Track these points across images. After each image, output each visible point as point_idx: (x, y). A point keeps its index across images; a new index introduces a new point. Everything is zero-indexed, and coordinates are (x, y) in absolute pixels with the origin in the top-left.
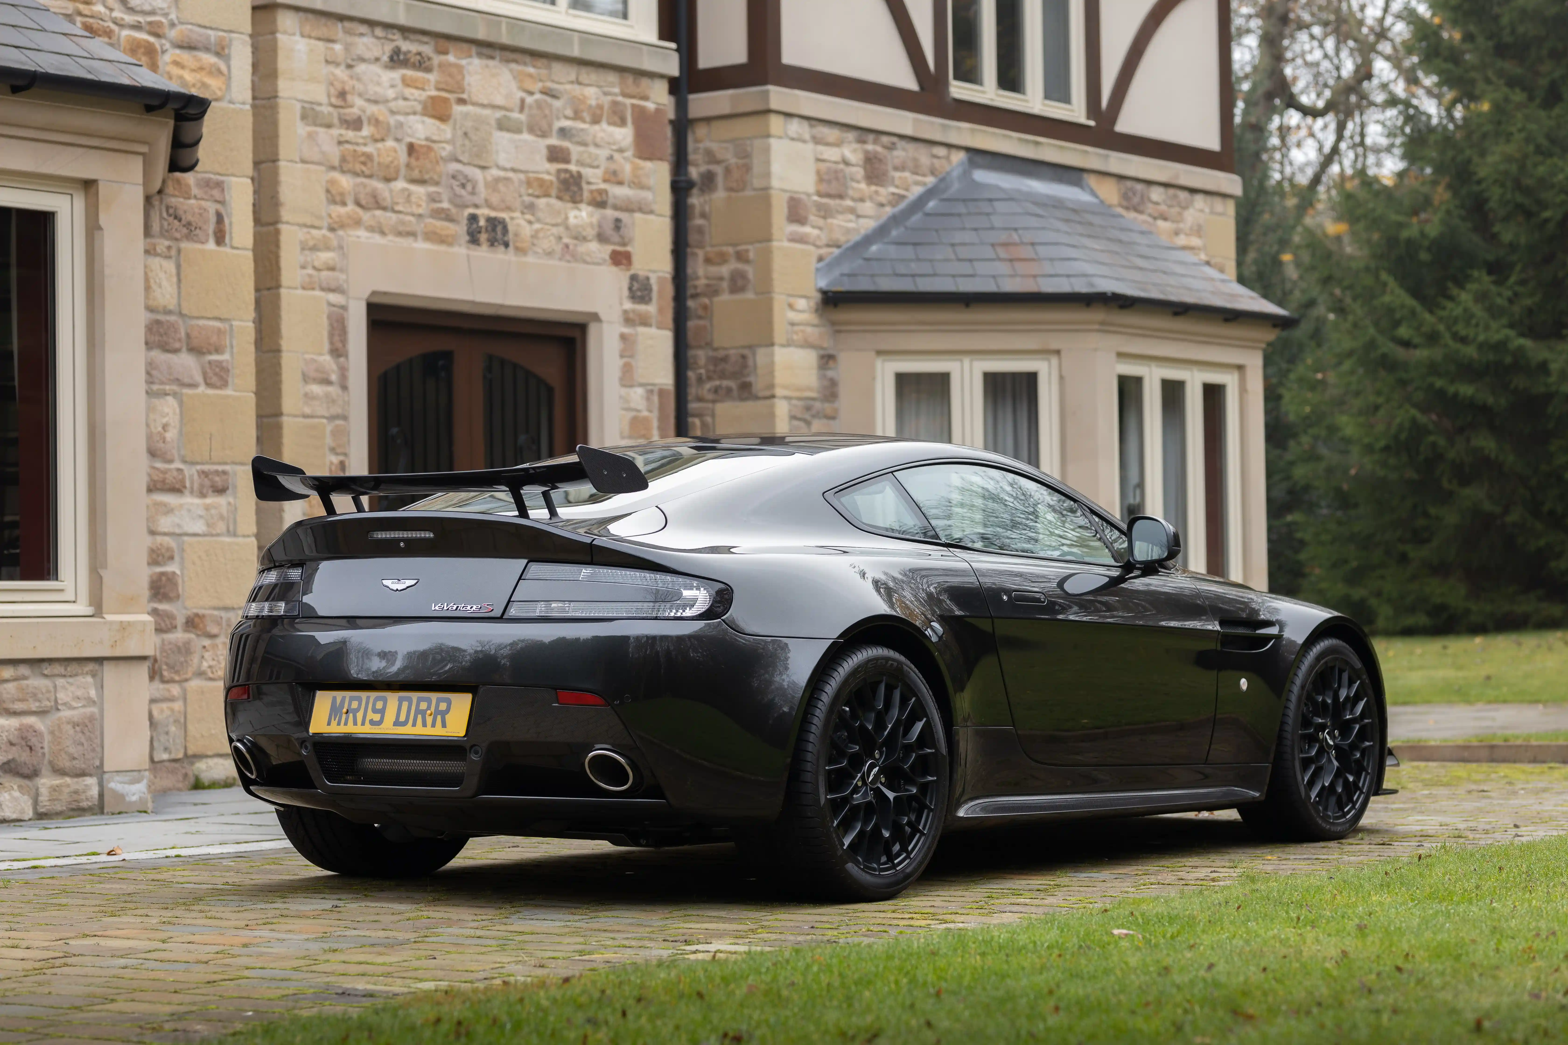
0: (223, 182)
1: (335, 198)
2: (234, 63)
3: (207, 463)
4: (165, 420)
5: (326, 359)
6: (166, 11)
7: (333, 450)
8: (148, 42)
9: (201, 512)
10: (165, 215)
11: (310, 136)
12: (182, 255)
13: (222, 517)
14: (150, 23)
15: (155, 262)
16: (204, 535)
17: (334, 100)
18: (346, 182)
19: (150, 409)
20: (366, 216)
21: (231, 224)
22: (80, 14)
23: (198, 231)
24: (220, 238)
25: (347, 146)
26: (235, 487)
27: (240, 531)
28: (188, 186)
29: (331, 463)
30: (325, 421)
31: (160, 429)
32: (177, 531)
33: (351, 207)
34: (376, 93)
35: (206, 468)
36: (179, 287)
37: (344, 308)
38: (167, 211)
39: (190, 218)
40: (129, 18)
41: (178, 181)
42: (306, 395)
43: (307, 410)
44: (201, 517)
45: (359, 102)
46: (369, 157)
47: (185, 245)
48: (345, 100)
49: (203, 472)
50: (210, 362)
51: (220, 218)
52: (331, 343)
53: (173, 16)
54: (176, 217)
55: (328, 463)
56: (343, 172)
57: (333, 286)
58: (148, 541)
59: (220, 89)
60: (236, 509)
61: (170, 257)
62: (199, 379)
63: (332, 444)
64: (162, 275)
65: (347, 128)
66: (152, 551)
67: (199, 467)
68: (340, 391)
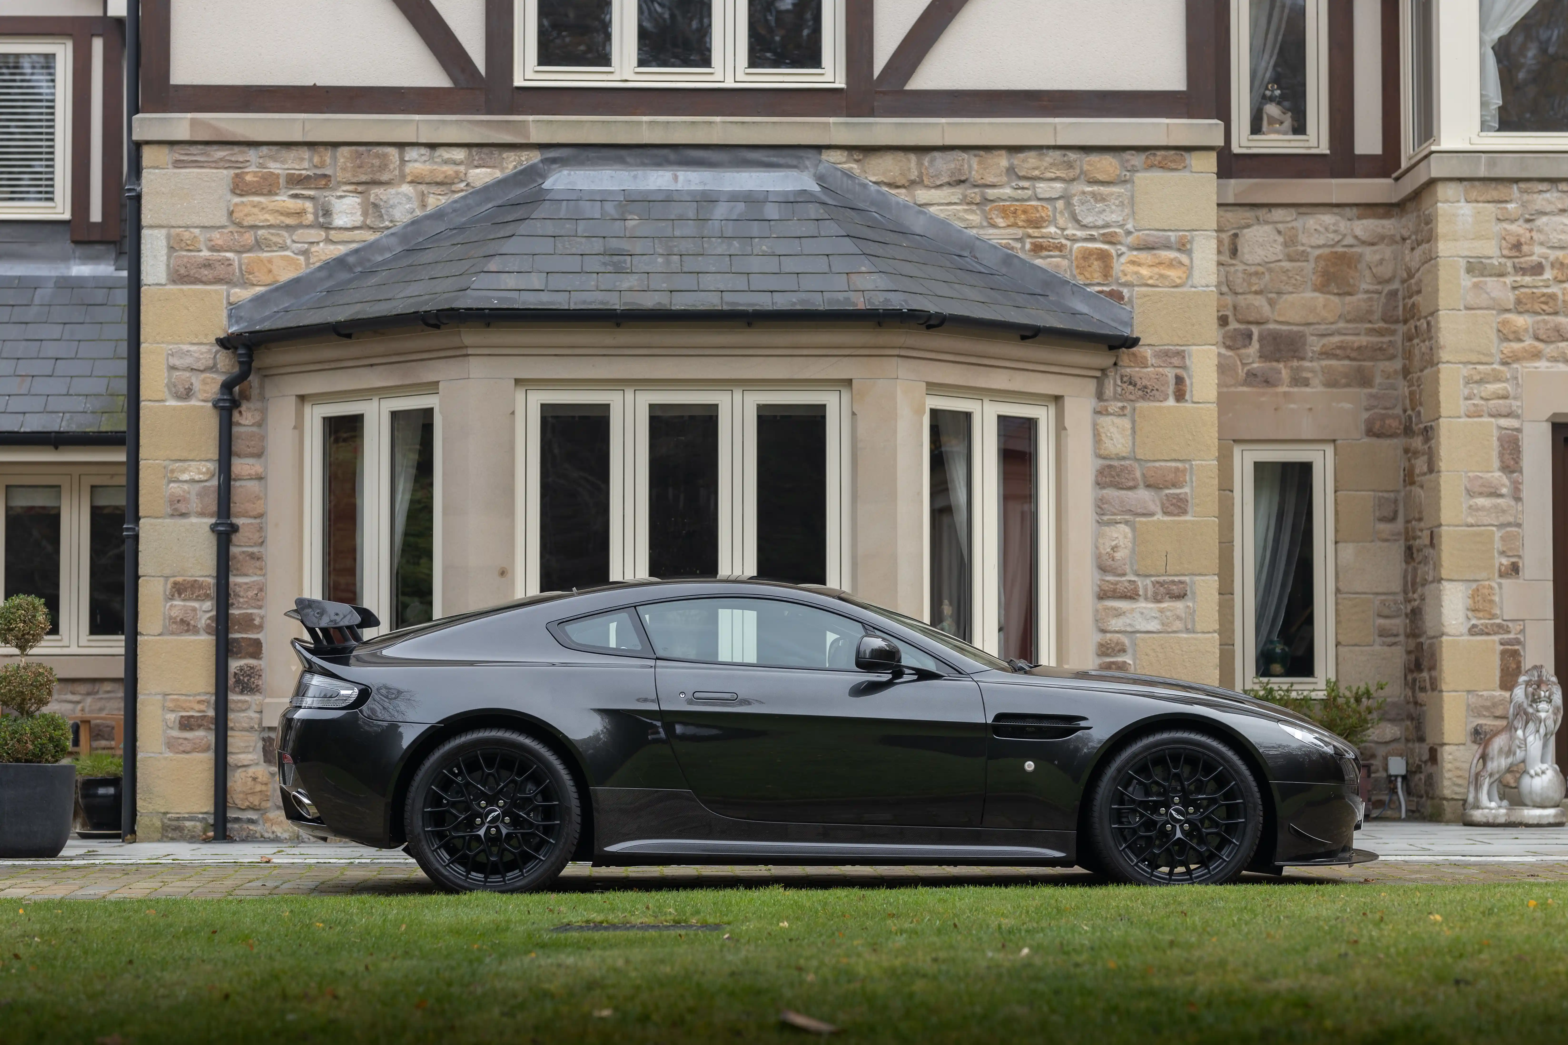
0: (1184, 351)
1: (1506, 335)
2: (1196, 255)
3: (1163, 575)
4: (1114, 543)
5: (1497, 476)
6: (1121, 223)
7: (1503, 553)
8: (1101, 249)
9: (1158, 615)
10: (1119, 382)
11: (1476, 286)
12: (1137, 412)
13: (1178, 618)
14: (1104, 234)
15: (1105, 421)
16: (1160, 632)
17: (1506, 252)
18: (1521, 321)
19: (1098, 536)
20: (1548, 349)
21: (1192, 384)
22: (1030, 236)
23: (1155, 392)
24: (1180, 396)
25: (1523, 290)
26: (1194, 593)
27: (1199, 628)
28: (1145, 358)
29: (1501, 564)
30: (1494, 529)
31: (1109, 550)
32: (1129, 629)
33: (1529, 342)
34: (1560, 240)
35: (1161, 579)
36: (1134, 438)
37: (1519, 430)
38: (1122, 380)
39: (1145, 382)
40: (1080, 234)
41: (1134, 354)
42: (1470, 507)
43: (1471, 520)
44: (1155, 618)
45: (1538, 250)
46: (1553, 297)
47: (1141, 405)
48: (1520, 251)
49: (1158, 582)
50: (1166, 495)
51: (1179, 380)
52: (1502, 461)
53: (1129, 226)
54: (1130, 383)
55: (1497, 565)
56: (1520, 313)
57: (1504, 412)
58: (1098, 637)
59: (1180, 278)
60: (1194, 611)
61: (1125, 415)
62: (1158, 509)
63: (1501, 549)
64: (1113, 429)
65: (1523, 275)
66: (1101, 645)
67: (1153, 579)
68: (1513, 503)
